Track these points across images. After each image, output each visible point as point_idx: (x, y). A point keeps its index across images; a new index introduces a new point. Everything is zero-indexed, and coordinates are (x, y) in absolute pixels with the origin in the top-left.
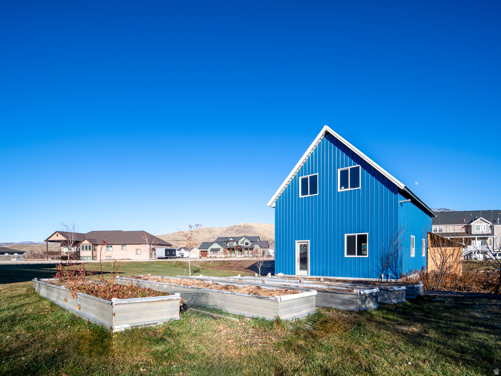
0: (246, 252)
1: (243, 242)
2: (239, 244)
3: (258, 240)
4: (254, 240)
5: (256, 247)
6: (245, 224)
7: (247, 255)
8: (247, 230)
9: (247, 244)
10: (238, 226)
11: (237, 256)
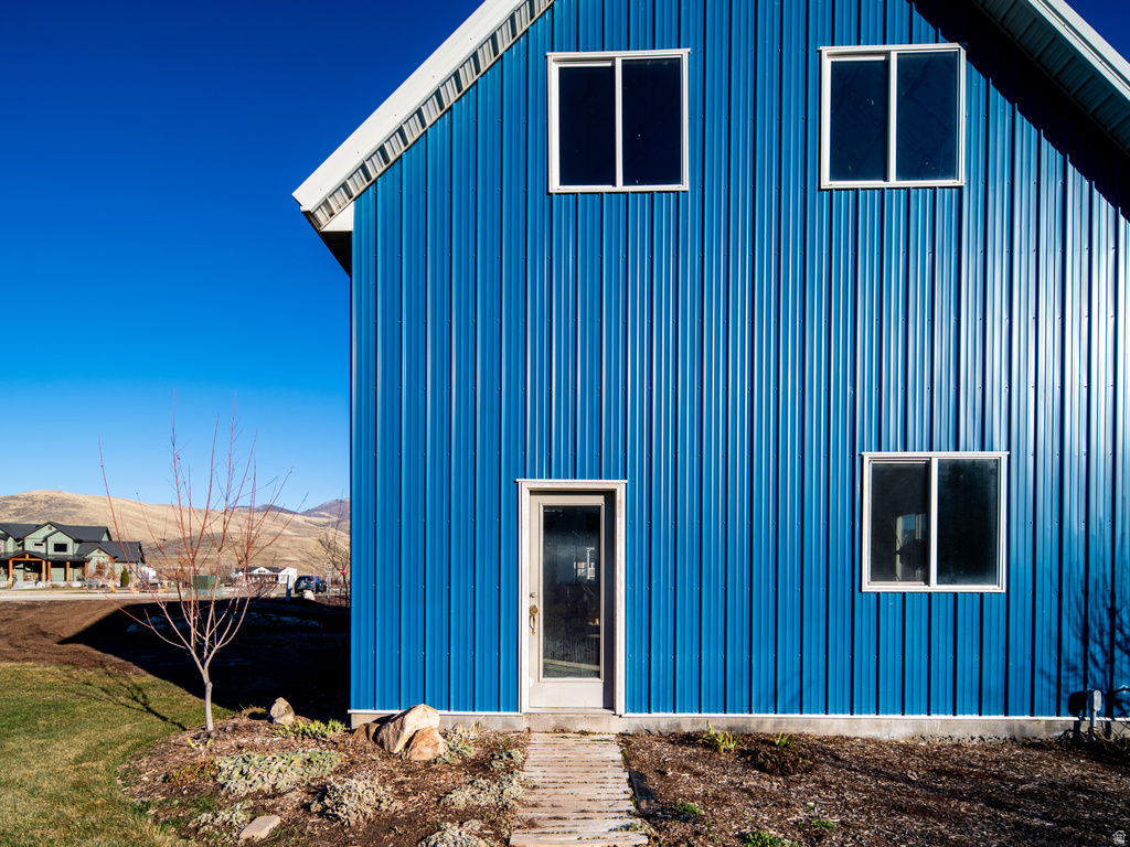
0: (57, 573)
1: (45, 540)
2: (30, 546)
3: (105, 538)
4: (91, 537)
5: (97, 557)
6: (53, 494)
7: (63, 584)
8: (60, 510)
9: (60, 547)
10: (26, 499)
11: (20, 583)
